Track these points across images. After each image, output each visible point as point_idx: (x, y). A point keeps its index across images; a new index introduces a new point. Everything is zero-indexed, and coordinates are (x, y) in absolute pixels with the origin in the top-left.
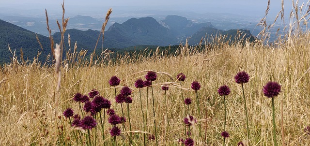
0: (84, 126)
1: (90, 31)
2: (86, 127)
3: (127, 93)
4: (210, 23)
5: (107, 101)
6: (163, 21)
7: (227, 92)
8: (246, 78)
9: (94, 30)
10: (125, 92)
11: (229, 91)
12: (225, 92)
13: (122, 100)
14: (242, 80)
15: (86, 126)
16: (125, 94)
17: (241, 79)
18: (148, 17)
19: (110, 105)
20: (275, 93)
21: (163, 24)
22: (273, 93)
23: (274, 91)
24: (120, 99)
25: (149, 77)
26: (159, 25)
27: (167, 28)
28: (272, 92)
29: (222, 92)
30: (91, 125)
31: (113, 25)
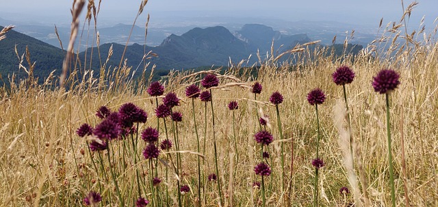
0: (100, 134)
1: (136, 45)
2: (103, 136)
3: (172, 101)
4: (306, 35)
5: (142, 111)
6: (239, 32)
7: (321, 99)
8: (349, 75)
9: (142, 44)
10: (168, 100)
11: (323, 97)
12: (317, 98)
13: (165, 112)
14: (343, 79)
15: (103, 134)
16: (169, 103)
17: (341, 76)
18: (218, 27)
19: (146, 117)
20: (390, 84)
21: (240, 37)
22: (388, 85)
23: (389, 82)
24: (162, 112)
25: (208, 82)
26: (233, 37)
27: (245, 42)
28: (386, 84)
29: (313, 99)
30: (111, 133)
31: (169, 38)
